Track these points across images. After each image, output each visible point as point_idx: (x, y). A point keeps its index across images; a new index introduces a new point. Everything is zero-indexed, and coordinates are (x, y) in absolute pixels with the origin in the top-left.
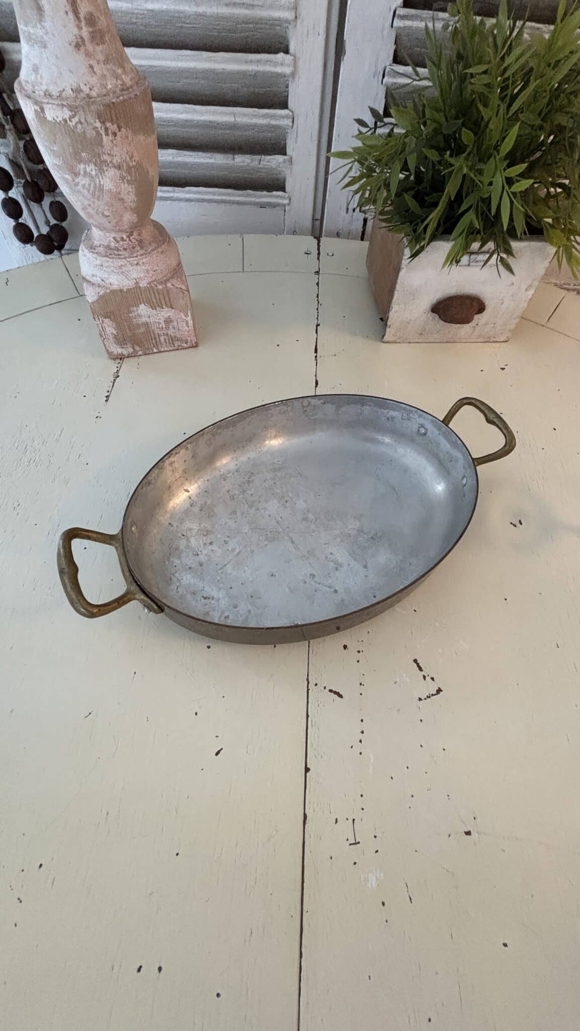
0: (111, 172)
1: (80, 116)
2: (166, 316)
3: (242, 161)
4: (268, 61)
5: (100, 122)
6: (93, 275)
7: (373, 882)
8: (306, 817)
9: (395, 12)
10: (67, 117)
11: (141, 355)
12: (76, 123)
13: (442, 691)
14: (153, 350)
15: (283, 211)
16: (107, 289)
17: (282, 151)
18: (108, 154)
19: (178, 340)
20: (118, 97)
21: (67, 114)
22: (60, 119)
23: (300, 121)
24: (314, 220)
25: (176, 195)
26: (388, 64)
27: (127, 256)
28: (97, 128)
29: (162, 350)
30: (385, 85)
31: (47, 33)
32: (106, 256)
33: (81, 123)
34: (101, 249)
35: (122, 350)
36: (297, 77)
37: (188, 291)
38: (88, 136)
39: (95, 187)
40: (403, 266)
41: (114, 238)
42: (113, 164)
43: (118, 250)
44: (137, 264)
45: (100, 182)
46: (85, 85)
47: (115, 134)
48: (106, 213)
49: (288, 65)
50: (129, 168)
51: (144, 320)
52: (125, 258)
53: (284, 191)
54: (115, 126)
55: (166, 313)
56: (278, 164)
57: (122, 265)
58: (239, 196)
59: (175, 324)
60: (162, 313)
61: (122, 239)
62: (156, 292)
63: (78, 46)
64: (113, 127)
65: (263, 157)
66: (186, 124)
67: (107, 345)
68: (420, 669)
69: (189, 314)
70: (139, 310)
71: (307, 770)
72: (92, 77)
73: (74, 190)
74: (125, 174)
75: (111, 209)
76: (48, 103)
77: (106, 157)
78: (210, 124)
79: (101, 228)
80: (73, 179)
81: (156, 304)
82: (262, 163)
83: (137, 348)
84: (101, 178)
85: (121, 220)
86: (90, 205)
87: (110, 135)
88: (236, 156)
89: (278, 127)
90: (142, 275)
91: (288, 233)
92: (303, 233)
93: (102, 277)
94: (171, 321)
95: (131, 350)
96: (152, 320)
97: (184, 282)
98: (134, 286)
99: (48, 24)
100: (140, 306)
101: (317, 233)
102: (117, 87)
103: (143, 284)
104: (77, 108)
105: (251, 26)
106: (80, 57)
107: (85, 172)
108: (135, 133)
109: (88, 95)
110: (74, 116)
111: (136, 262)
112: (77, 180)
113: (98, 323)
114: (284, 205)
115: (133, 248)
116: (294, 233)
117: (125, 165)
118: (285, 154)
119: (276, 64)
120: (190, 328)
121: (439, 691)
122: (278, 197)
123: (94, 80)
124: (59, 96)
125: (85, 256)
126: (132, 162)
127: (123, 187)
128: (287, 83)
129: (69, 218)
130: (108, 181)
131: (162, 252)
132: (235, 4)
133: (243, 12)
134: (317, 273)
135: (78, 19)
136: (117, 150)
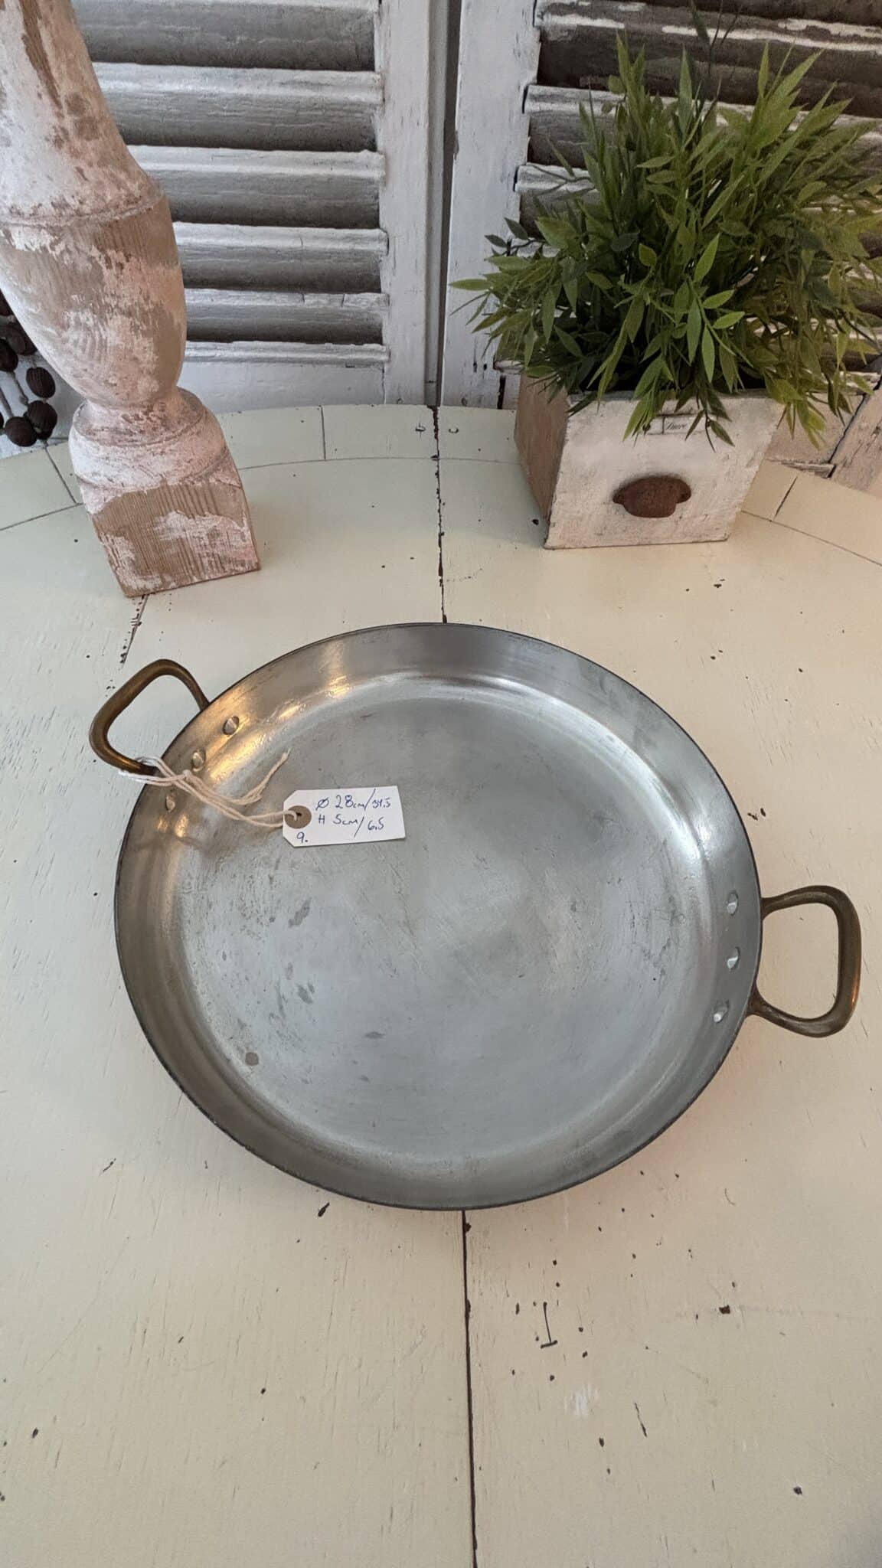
0: (118, 321)
1: (68, 241)
2: (210, 527)
3: (314, 302)
4: (345, 162)
5: (98, 248)
6: (94, 474)
7: (582, 1410)
8: (470, 1306)
9: (526, 92)
10: (47, 244)
11: (173, 589)
12: (62, 253)
14: (192, 580)
15: (381, 373)
16: (117, 492)
17: (373, 285)
18: (112, 295)
19: (230, 562)
20: (122, 213)
21: (47, 239)
22: (37, 246)
23: (397, 245)
24: (427, 382)
25: (218, 354)
26: (520, 163)
27: (146, 441)
28: (94, 258)
29: (207, 578)
30: (520, 192)
31: (11, 125)
32: (115, 444)
33: (69, 252)
34: (105, 434)
35: (144, 582)
36: (390, 185)
37: (241, 487)
38: (80, 269)
39: (94, 343)
41: (124, 417)
42: (121, 309)
43: (131, 434)
44: (162, 453)
45: (101, 336)
46: (73, 197)
47: (121, 266)
48: (110, 381)
49: (376, 167)
50: (144, 313)
51: (176, 535)
52: (143, 445)
53: (378, 340)
54: (122, 254)
55: (210, 522)
56: (369, 305)
57: (138, 456)
58: (314, 351)
59: (225, 538)
60: (203, 523)
61: (137, 418)
62: (193, 492)
63: (58, 142)
64: (116, 256)
65: (346, 296)
66: (231, 252)
67: (121, 579)
69: (245, 522)
70: (169, 520)
72: (82, 184)
73: (62, 350)
74: (138, 323)
75: (119, 375)
76: (17, 225)
77: (108, 300)
78: (265, 251)
79: (103, 403)
80: (58, 333)
81: (194, 512)
82: (345, 304)
83: (168, 578)
84: (102, 330)
85: (134, 388)
86: (86, 370)
87: (114, 268)
88: (306, 296)
89: (369, 253)
90: (170, 468)
91: (390, 402)
92: (411, 401)
93: (109, 475)
94: (218, 535)
95: (159, 582)
96: (189, 534)
97: (235, 474)
98: (159, 485)
99: (11, 112)
100: (170, 514)
101: (433, 401)
102: (120, 197)
103: (173, 482)
104: (61, 229)
105: (320, 113)
106: (63, 159)
108: (150, 264)
109: (79, 212)
110: (57, 242)
111: (159, 450)
112: (65, 335)
113: (106, 544)
114: (382, 363)
115: (154, 429)
116: (399, 401)
117: (138, 309)
118: (379, 291)
119: (359, 165)
120: (248, 542)
122: (371, 351)
123: (86, 190)
124: (34, 214)
125: (80, 445)
126: (148, 304)
127: (136, 342)
128: (376, 191)
129: (56, 394)
130: (114, 334)
131: (198, 433)
132: (294, 83)
133: (306, 94)
134: (436, 458)
135: (58, 104)
136: (124, 289)
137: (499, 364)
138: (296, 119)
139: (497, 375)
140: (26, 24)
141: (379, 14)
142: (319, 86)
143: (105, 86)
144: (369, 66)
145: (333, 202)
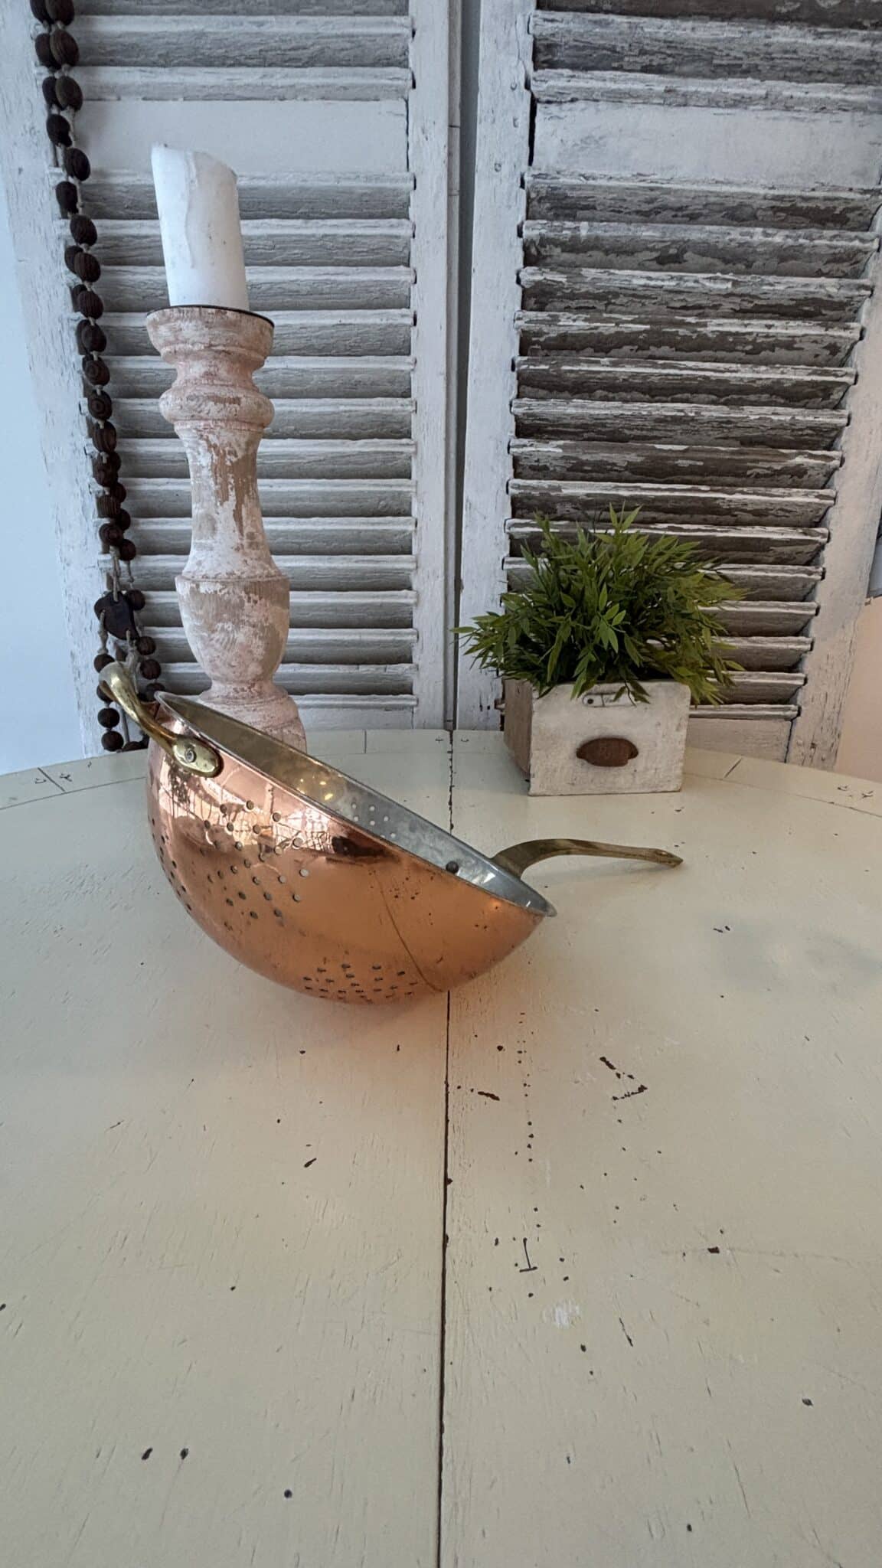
0: (246, 629)
1: (231, 588)
3: (367, 670)
4: (392, 596)
5: (245, 593)
7: (562, 1317)
8: (448, 1238)
9: (503, 560)
10: (218, 589)
12: (224, 594)
13: (646, 1089)
15: (411, 712)
17: (407, 659)
18: (247, 616)
20: (262, 580)
21: (219, 587)
22: (212, 591)
23: (425, 636)
24: (446, 716)
26: (504, 593)
27: (244, 702)
28: (242, 597)
30: (503, 606)
31: (216, 542)
32: (223, 703)
33: (229, 594)
34: (220, 699)
36: (420, 607)
37: (304, 738)
38: (232, 602)
39: (229, 639)
40: (534, 709)
41: (236, 690)
42: (249, 623)
43: (236, 698)
45: (234, 636)
46: (238, 571)
47: (256, 602)
48: (233, 664)
49: (411, 598)
50: (263, 627)
52: (243, 704)
53: (411, 693)
54: (257, 596)
56: (403, 672)
58: (363, 700)
61: (243, 690)
63: (238, 549)
64: (257, 598)
65: (388, 666)
68: (611, 1067)
71: (447, 1181)
72: (245, 566)
73: (208, 645)
74: (258, 631)
75: (238, 660)
76: (205, 581)
77: (244, 618)
79: (225, 680)
80: (209, 635)
82: (387, 671)
84: (236, 633)
85: (246, 671)
86: (218, 657)
87: (251, 603)
88: (361, 666)
89: (405, 642)
91: (418, 728)
92: (434, 728)
99: (218, 537)
101: (449, 728)
102: (263, 574)
104: (228, 583)
106: (239, 555)
107: (223, 629)
108: (273, 603)
109: (239, 577)
110: (223, 589)
112: (213, 636)
114: (412, 707)
115: (252, 697)
116: (424, 728)
117: (259, 624)
118: (411, 663)
119: (400, 597)
121: (642, 1089)
122: (405, 699)
123: (246, 569)
124: (215, 578)
126: (266, 623)
127: (254, 642)
128: (411, 610)
130: (242, 635)
131: (282, 704)
132: (363, 561)
133: (371, 565)
134: (451, 752)
135: (242, 535)
136: (255, 613)
137: (499, 706)
138: (363, 579)
139: (498, 713)
140: (236, 506)
141: (416, 531)
142: (378, 562)
143: (266, 527)
144: (410, 553)
145: (382, 618)
